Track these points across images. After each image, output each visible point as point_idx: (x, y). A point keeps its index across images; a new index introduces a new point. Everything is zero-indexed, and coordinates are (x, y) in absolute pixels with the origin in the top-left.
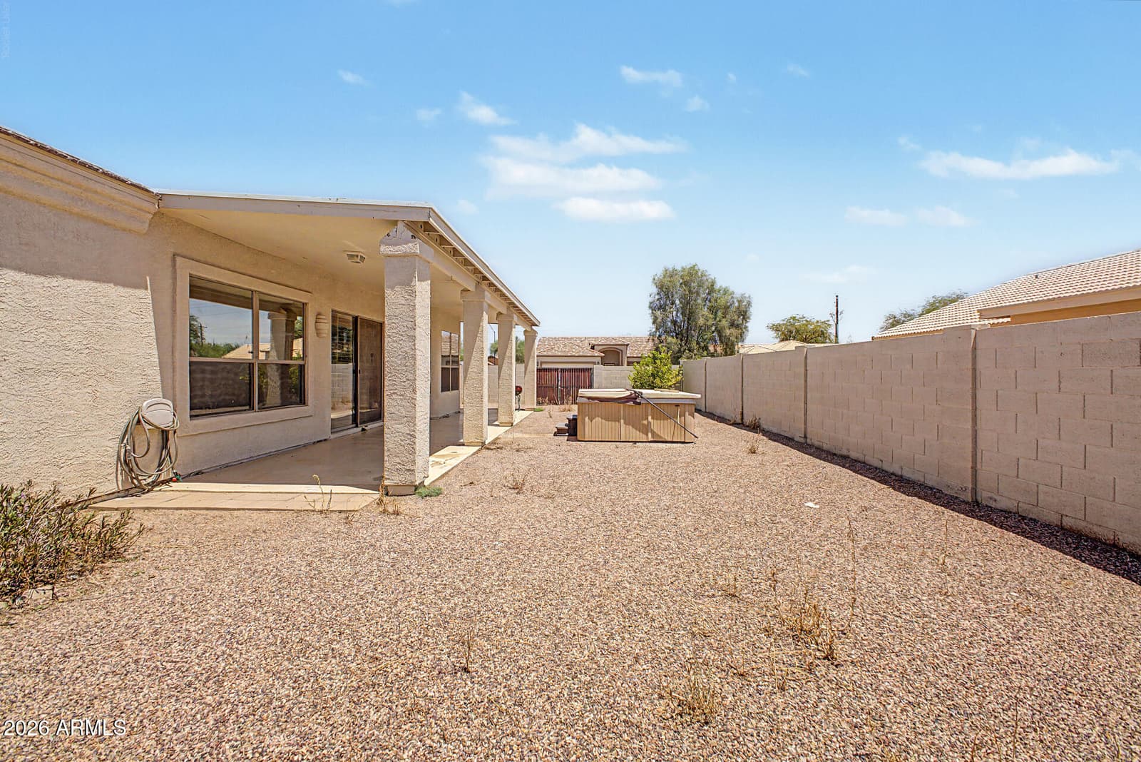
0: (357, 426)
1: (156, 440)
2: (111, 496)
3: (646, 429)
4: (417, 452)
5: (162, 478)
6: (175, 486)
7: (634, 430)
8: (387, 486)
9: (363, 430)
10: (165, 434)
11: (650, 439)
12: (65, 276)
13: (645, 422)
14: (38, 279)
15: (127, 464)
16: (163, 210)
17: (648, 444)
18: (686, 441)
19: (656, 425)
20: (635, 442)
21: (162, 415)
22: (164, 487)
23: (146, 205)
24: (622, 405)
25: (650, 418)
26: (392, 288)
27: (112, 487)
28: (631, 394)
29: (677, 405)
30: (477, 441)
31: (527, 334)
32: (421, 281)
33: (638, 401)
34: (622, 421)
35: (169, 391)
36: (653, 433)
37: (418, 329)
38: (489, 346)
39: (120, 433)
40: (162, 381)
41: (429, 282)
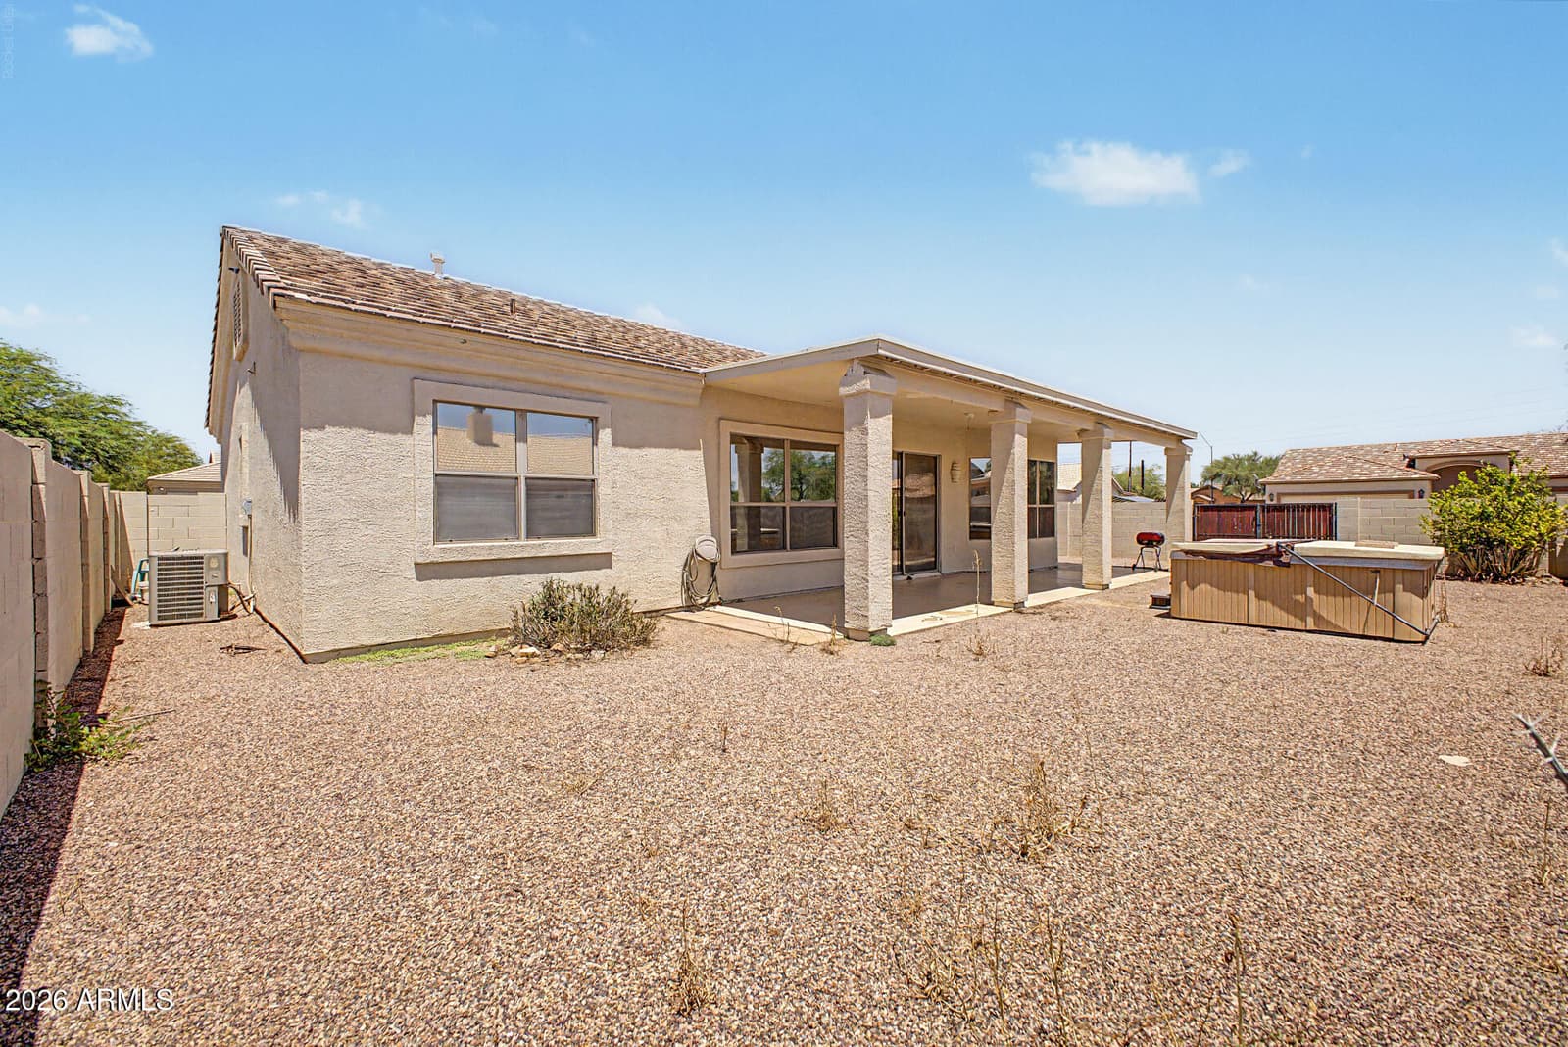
0: (902, 574)
1: (706, 570)
2: (678, 609)
3: (1301, 610)
4: (871, 597)
5: (711, 601)
6: (719, 608)
7: (1277, 609)
8: (848, 629)
9: (909, 578)
10: (714, 565)
11: (1311, 626)
12: (650, 446)
13: (1300, 598)
14: (636, 451)
15: (688, 587)
16: (708, 383)
17: (1304, 636)
18: (1395, 638)
19: (1325, 605)
20: (1273, 629)
21: (709, 551)
22: (711, 608)
23: (694, 384)
24: (1251, 565)
25: (1310, 591)
26: (850, 430)
27: (679, 602)
28: (1270, 547)
29: (1377, 571)
30: (1006, 600)
31: (1170, 453)
32: (876, 417)
33: (1284, 559)
34: (1252, 593)
35: (716, 532)
36: (1318, 617)
37: (871, 469)
38: (1201, 470)
39: (683, 563)
40: (711, 521)
41: (891, 416)
